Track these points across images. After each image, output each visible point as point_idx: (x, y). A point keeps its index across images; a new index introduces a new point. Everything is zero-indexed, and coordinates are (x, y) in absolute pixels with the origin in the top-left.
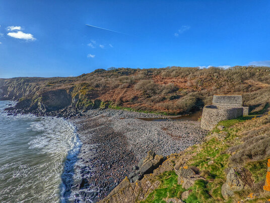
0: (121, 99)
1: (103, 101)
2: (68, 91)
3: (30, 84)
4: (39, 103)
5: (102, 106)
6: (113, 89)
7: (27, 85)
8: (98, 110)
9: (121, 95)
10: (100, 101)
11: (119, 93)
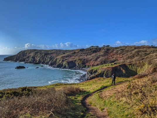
0: (93, 65)
1: (87, 65)
2: (74, 62)
3: (48, 56)
4: (67, 66)
5: (87, 67)
6: (90, 61)
7: (46, 57)
8: (86, 68)
9: (93, 63)
10: (86, 65)
11: (92, 63)
